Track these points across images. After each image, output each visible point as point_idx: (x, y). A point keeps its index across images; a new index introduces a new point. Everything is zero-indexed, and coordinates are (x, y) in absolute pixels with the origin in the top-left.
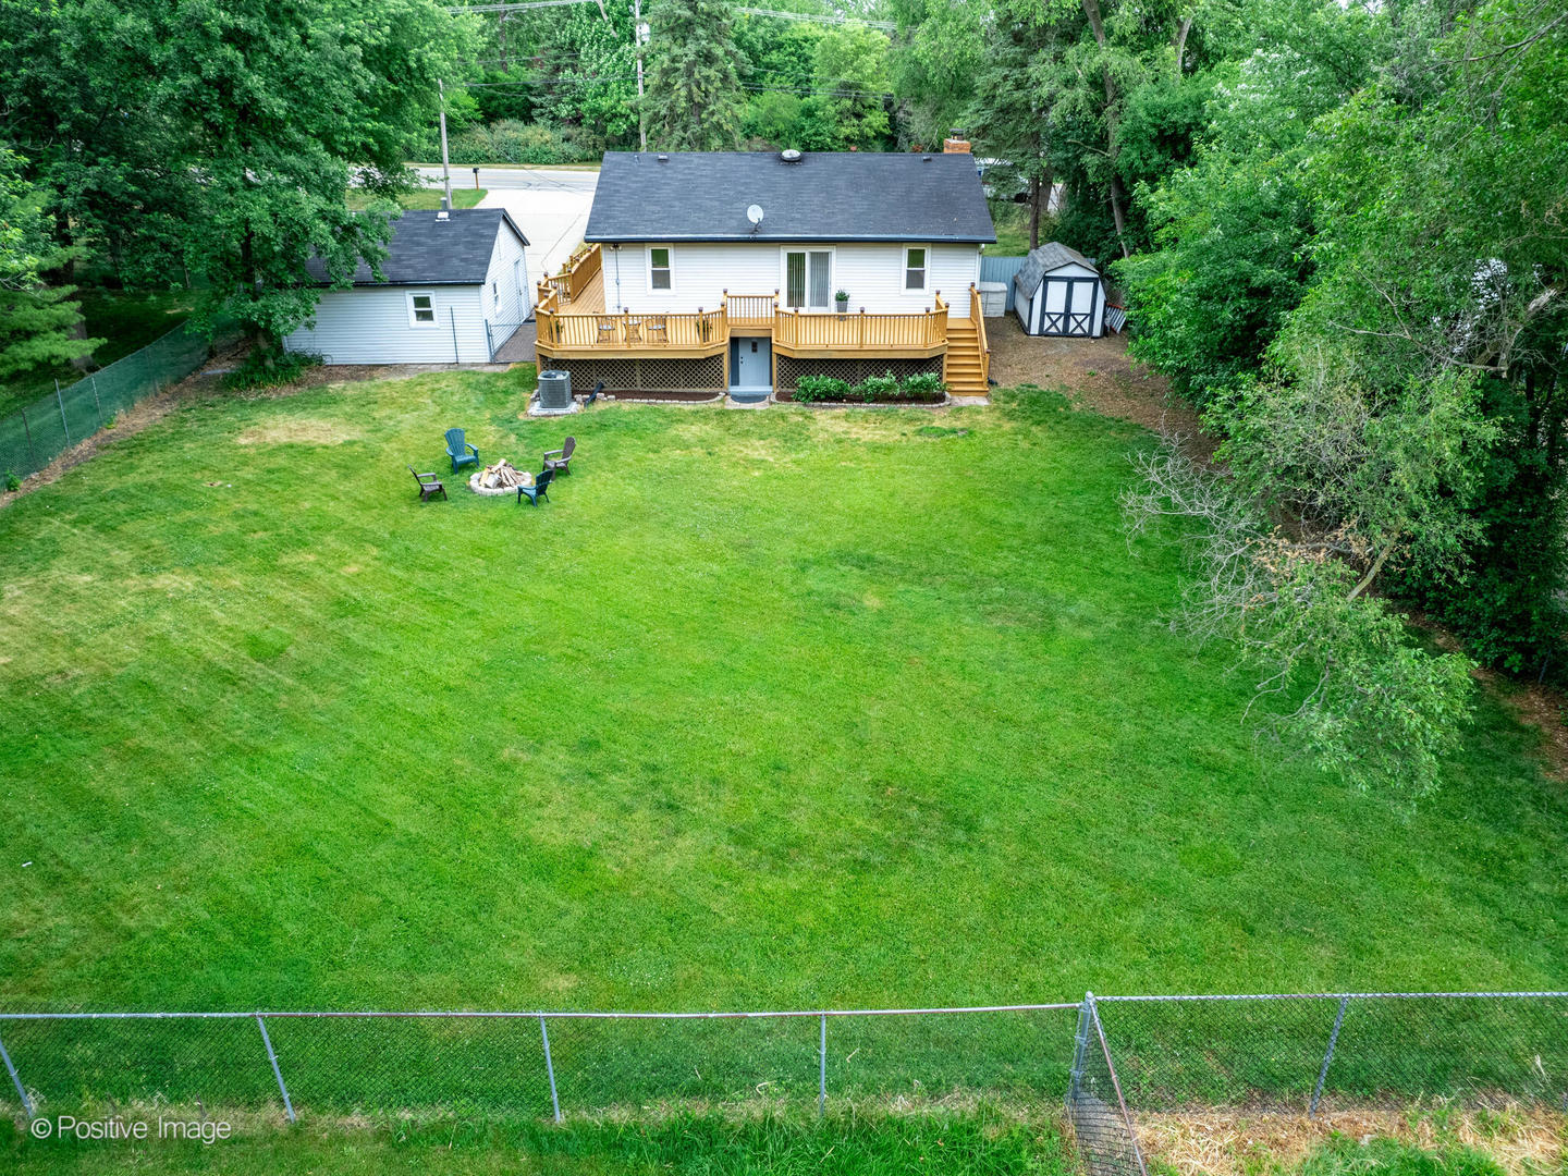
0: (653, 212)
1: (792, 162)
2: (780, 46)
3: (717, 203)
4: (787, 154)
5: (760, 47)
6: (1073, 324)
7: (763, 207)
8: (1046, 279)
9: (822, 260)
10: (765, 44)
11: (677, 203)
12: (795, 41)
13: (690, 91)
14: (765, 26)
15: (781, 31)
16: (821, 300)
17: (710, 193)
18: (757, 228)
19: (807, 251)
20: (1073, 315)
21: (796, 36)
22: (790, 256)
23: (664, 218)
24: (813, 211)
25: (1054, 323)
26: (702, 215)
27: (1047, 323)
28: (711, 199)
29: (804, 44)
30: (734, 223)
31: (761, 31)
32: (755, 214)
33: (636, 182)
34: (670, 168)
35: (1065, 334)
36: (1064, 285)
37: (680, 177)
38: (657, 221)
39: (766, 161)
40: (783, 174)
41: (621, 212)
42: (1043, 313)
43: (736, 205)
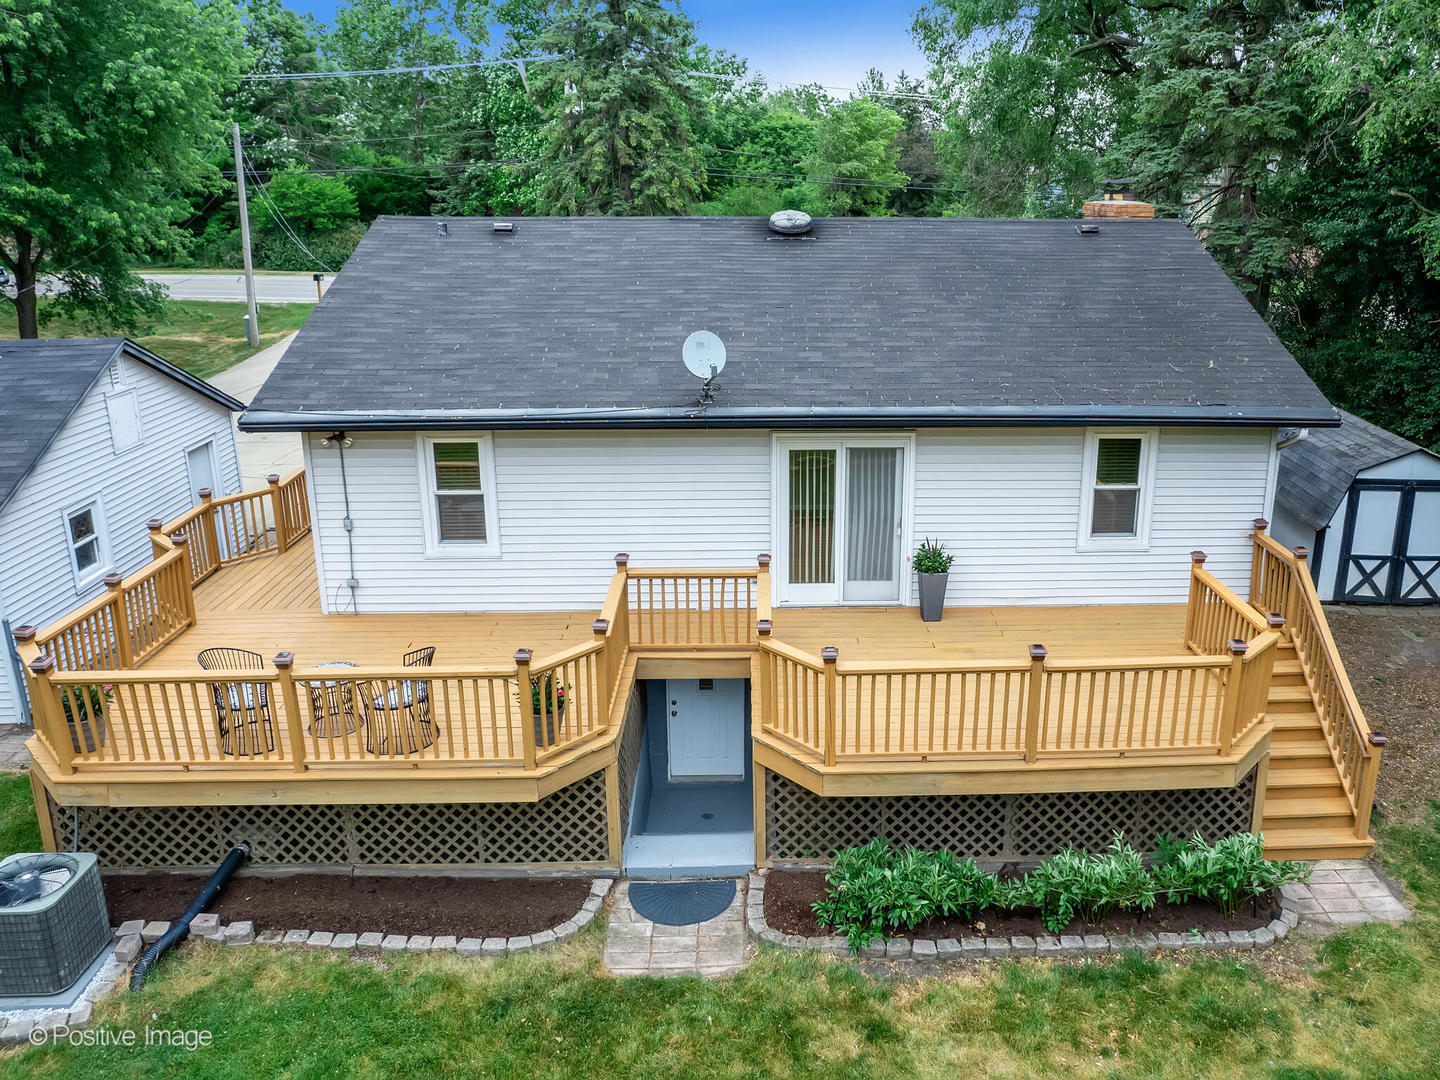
0: (448, 350)
1: (792, 235)
2: (754, 137)
3: (613, 327)
4: (781, 219)
5: (730, 136)
6: (1409, 579)
7: (724, 335)
8: (1356, 487)
9: (879, 470)
10: (737, 134)
11: (513, 327)
12: (774, 129)
13: (613, 149)
14: (736, 113)
15: (756, 120)
16: (875, 564)
17: (599, 303)
18: (708, 392)
19: (841, 445)
20: (1410, 560)
21: (774, 123)
22: (795, 456)
23: (471, 363)
24: (852, 344)
25: (1367, 577)
26: (570, 355)
27: (1354, 576)
28: (599, 316)
29: (784, 133)
30: (649, 377)
31: (731, 118)
32: (704, 355)
33: (425, 277)
34: (517, 247)
35: (1393, 597)
36: (1394, 498)
37: (535, 266)
38: (448, 371)
39: (736, 236)
40: (773, 260)
41: (366, 348)
42: (1346, 557)
43: (659, 331)
